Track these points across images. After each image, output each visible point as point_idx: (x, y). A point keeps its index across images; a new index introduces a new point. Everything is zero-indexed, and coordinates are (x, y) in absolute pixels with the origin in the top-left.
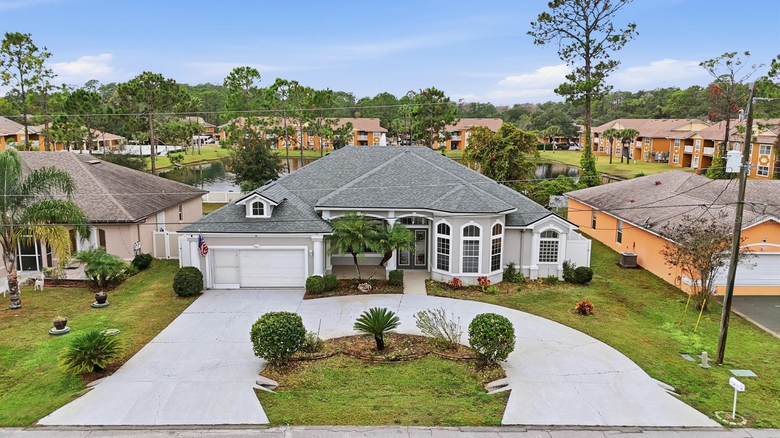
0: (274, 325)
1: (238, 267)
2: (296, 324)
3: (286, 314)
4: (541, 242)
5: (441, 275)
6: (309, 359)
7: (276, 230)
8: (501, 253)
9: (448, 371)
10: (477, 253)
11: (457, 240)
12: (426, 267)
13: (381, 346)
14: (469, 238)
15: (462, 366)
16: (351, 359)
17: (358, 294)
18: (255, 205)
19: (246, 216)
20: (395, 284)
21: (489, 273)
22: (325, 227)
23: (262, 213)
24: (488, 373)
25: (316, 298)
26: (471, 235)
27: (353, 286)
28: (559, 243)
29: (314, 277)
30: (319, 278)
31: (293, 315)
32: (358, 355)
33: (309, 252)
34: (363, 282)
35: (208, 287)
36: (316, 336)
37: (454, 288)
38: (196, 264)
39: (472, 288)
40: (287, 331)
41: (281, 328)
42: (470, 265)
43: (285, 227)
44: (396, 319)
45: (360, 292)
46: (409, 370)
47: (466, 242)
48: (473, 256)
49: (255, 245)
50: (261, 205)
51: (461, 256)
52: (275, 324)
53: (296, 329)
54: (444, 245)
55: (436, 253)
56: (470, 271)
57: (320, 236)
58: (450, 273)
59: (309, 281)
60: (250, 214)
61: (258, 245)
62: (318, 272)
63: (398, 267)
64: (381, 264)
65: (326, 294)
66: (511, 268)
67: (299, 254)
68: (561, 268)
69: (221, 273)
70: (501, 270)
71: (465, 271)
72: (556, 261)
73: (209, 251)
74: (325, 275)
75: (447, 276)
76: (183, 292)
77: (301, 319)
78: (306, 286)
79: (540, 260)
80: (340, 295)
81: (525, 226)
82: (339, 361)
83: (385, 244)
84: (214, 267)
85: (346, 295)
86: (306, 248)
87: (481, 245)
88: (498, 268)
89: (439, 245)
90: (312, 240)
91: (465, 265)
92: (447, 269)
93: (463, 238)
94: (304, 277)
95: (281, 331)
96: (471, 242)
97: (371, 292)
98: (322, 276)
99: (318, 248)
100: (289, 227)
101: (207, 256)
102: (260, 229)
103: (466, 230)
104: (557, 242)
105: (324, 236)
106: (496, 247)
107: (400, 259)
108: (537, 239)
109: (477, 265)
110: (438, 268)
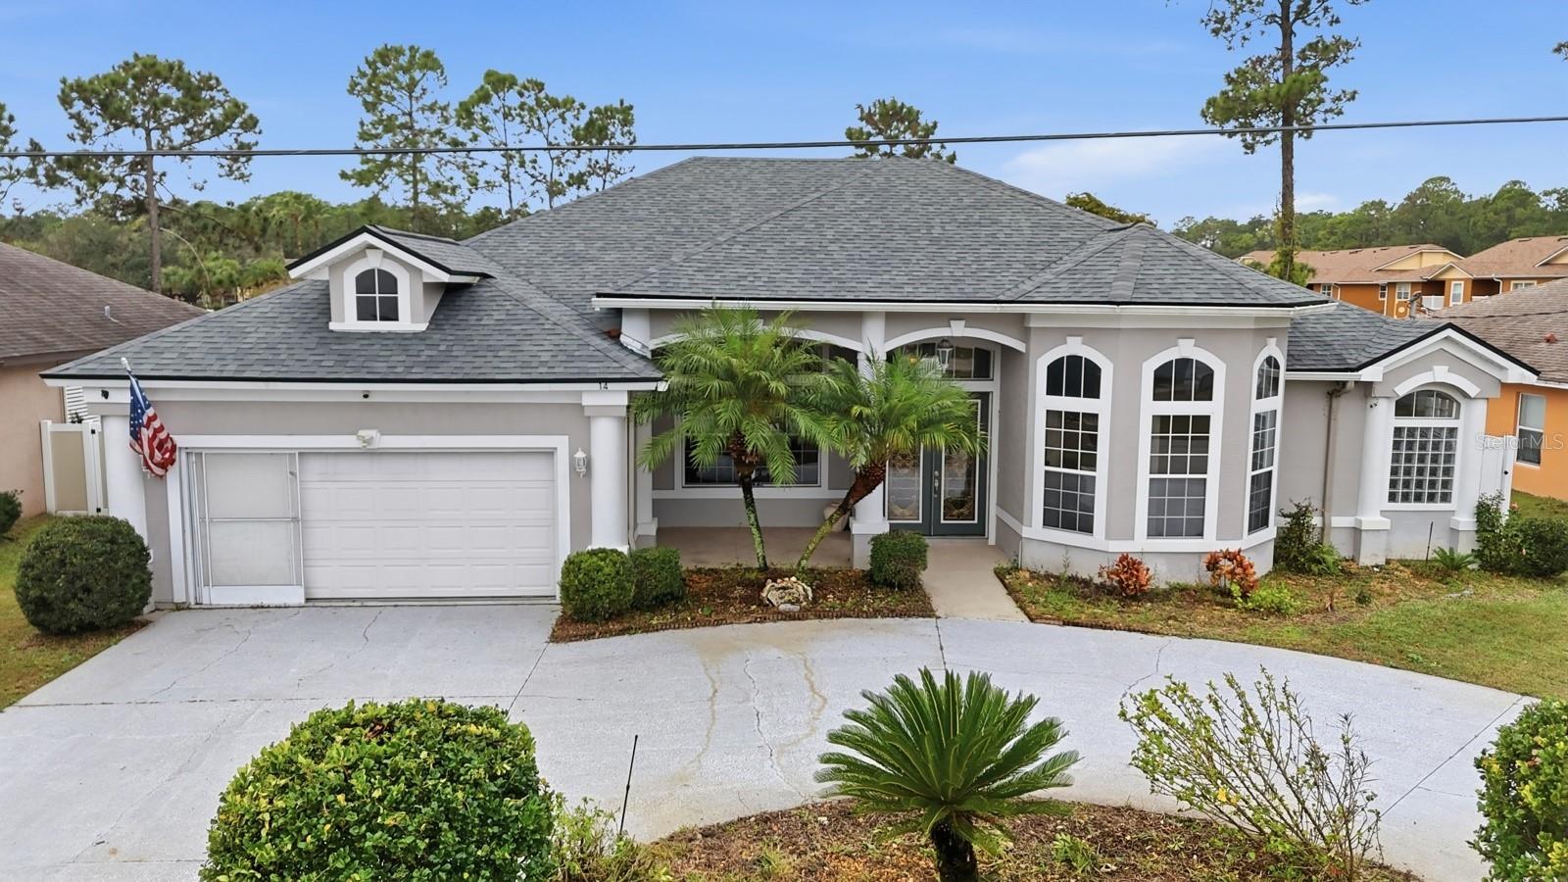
0: (346, 789)
1: (295, 520)
2: (493, 778)
3: (441, 713)
4: (1398, 431)
5: (1063, 551)
7: (445, 372)
8: (1275, 468)
10: (1201, 466)
11: (1127, 414)
12: (980, 531)
14: (1173, 408)
17: (764, 620)
18: (364, 282)
19: (333, 326)
20: (895, 583)
21: (1241, 537)
23: (390, 313)
25: (603, 635)
26: (1182, 395)
27: (739, 591)
28: (1460, 433)
29: (593, 553)
30: (615, 557)
31: (479, 718)
33: (572, 459)
34: (777, 573)
35: (179, 598)
36: (614, 826)
38: (126, 504)
39: (1186, 595)
40: (433, 832)
41: (395, 807)
42: (1175, 508)
43: (479, 362)
45: (768, 613)
47: (1161, 422)
48: (1188, 476)
49: (362, 433)
50: (389, 283)
51: (1144, 475)
52: (358, 782)
53: (496, 811)
54: (1074, 437)
55: (1038, 470)
56: (1174, 531)
57: (617, 397)
58: (1099, 540)
59: (572, 566)
60: (346, 318)
61: (373, 433)
62: (609, 534)
63: (894, 526)
65: (641, 619)
66: (1297, 523)
67: (533, 469)
69: (230, 544)
70: (1271, 532)
71: (1155, 531)
72: (1446, 498)
73: (181, 457)
74: (634, 548)
76: (54, 618)
77: (528, 744)
78: (564, 588)
79: (1392, 497)
80: (695, 624)
81: (1352, 370)
84: (203, 519)
85: (718, 623)
86: (561, 443)
87: (1215, 435)
88: (1265, 522)
89: (1050, 439)
90: (587, 414)
91: (1155, 507)
92: (1087, 527)
93: (1151, 408)
94: (555, 558)
95: (398, 832)
96: (1181, 421)
97: (812, 610)
98: (624, 549)
99: (607, 441)
100: (496, 362)
101: (172, 475)
102: (381, 368)
103: (1161, 378)
104: (1452, 431)
105: (631, 393)
107: (890, 502)
108: (1383, 420)
109: (1200, 507)
110: (1046, 524)
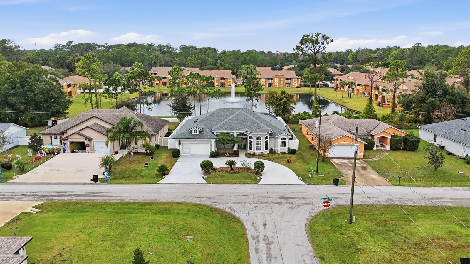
0: (206, 163)
1: (189, 149)
4: (281, 141)
6: (214, 172)
7: (201, 138)
8: (268, 145)
9: (249, 175)
11: (255, 141)
12: (246, 149)
13: (232, 169)
14: (258, 140)
15: (252, 174)
16: (225, 172)
19: (192, 134)
20: (236, 154)
21: (264, 151)
22: (215, 137)
23: (197, 133)
24: (258, 175)
25: (214, 157)
27: (224, 154)
29: (212, 152)
30: (214, 152)
31: (210, 161)
32: (226, 171)
34: (226, 153)
35: (182, 155)
36: (215, 167)
37: (254, 155)
38: (177, 148)
39: (259, 155)
41: (208, 164)
42: (259, 148)
43: (203, 137)
44: (236, 162)
45: (226, 156)
46: (239, 175)
47: (257, 142)
48: (260, 146)
50: (196, 130)
51: (256, 146)
54: (251, 142)
55: (249, 145)
56: (258, 150)
57: (214, 140)
58: (252, 151)
61: (196, 142)
62: (213, 150)
63: (237, 149)
64: (232, 148)
65: (216, 157)
66: (272, 149)
67: (208, 145)
68: (287, 149)
69: (185, 151)
70: (268, 150)
72: (285, 147)
73: (182, 144)
75: (251, 152)
76: (175, 156)
77: (212, 163)
78: (210, 154)
79: (281, 147)
80: (220, 157)
81: (276, 136)
82: (221, 173)
83: (233, 142)
84: (183, 148)
85: (222, 157)
86: (210, 143)
87: (262, 143)
88: (267, 149)
89: (249, 142)
90: (212, 141)
91: (257, 148)
94: (209, 152)
96: (259, 142)
97: (229, 156)
99: (213, 143)
100: (205, 137)
101: (181, 146)
102: (196, 138)
103: (257, 138)
104: (286, 141)
106: (267, 142)
107: (238, 146)
110: (249, 149)
